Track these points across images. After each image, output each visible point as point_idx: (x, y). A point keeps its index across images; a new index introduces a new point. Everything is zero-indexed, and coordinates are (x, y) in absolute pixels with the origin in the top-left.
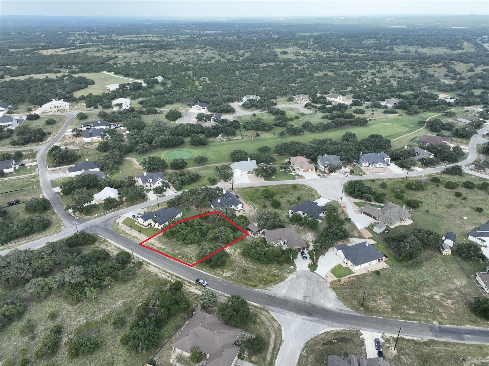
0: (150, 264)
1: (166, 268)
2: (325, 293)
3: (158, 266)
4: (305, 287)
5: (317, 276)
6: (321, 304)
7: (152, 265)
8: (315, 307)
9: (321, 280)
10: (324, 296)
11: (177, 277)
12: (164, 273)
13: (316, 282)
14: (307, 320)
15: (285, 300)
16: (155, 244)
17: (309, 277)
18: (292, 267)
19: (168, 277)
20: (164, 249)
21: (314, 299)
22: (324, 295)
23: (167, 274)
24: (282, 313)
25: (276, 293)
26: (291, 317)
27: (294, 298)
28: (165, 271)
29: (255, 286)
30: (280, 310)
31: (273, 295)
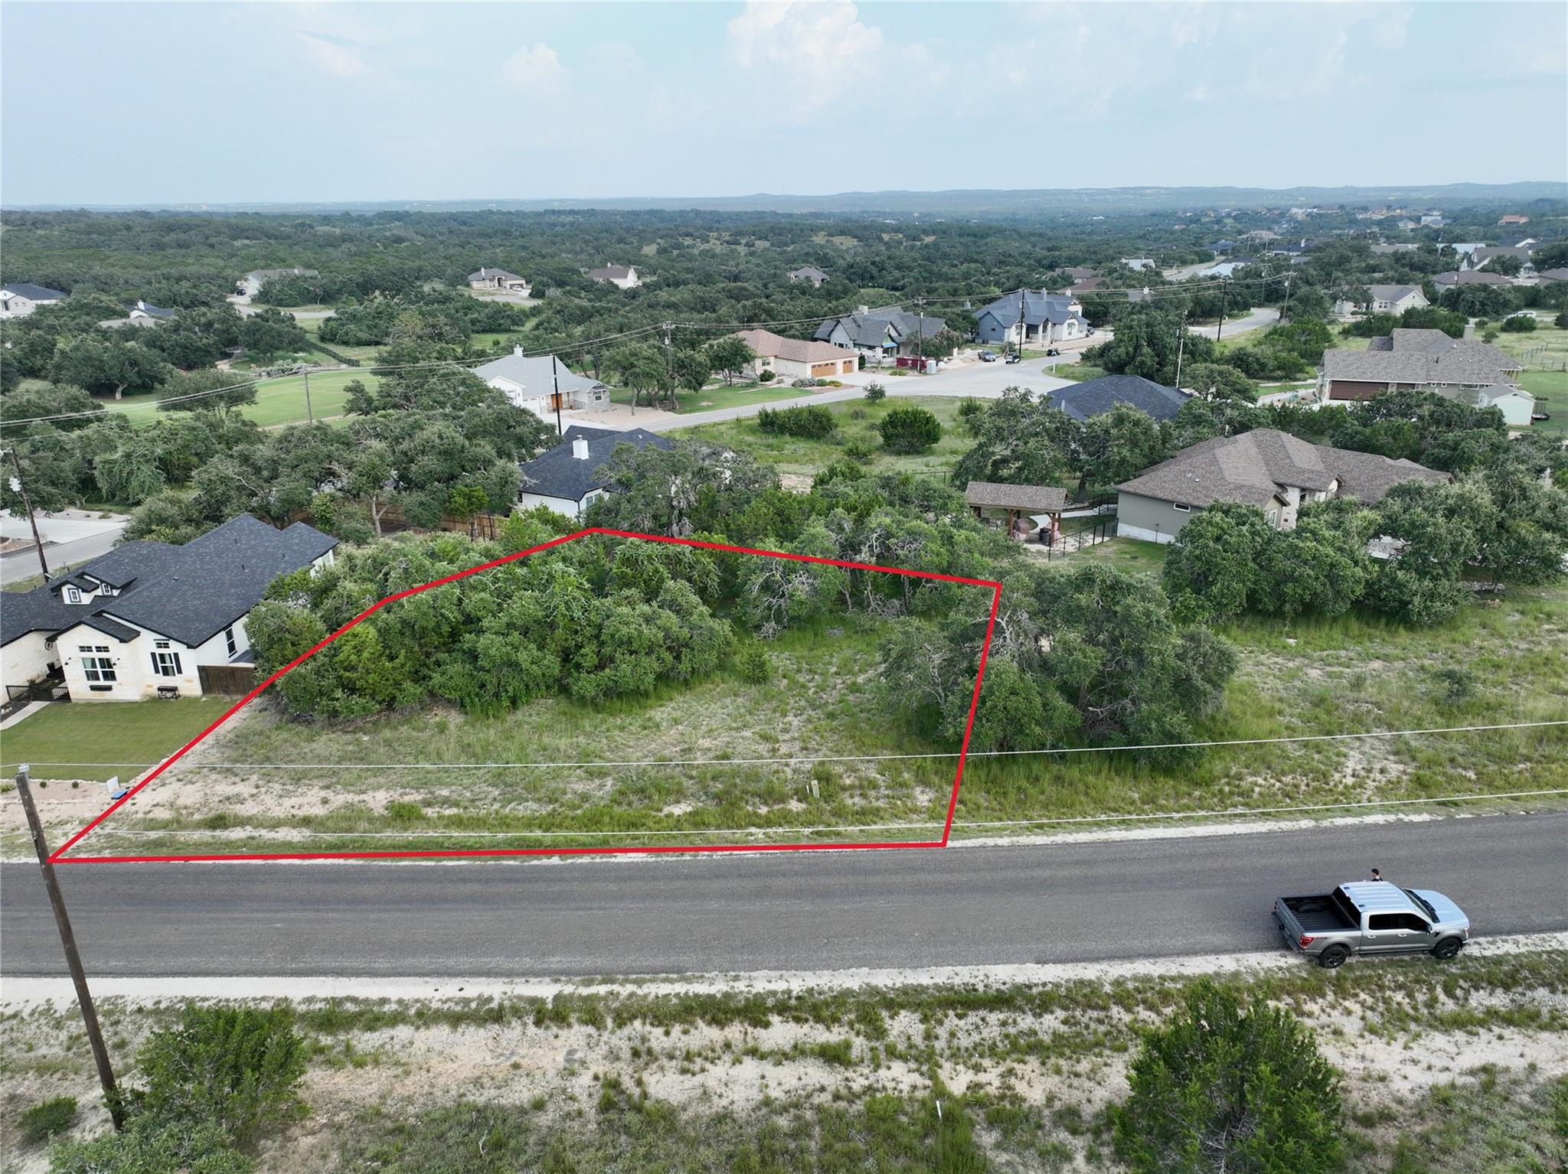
0: (373, 1017)
1: (680, 973)
3: (546, 991)
7: (426, 1017)
11: (966, 1001)
12: (705, 1034)
16: (249, 809)
19: (833, 1056)
20: (402, 815)
23: (780, 1033)
28: (718, 1011)
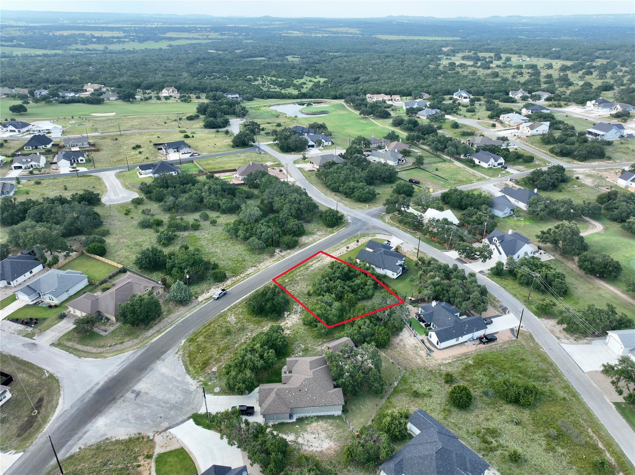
2: (131, 423)
4: (160, 397)
5: (178, 421)
6: (111, 411)
8: (110, 402)
9: (166, 424)
10: (125, 420)
13: (162, 415)
14: (93, 387)
15: (146, 369)
17: (181, 408)
18: (217, 390)
21: (127, 404)
22: (127, 420)
24: (123, 362)
25: (166, 360)
26: (110, 370)
27: (144, 379)
29: (191, 340)
30: (131, 361)
31: (163, 357)
